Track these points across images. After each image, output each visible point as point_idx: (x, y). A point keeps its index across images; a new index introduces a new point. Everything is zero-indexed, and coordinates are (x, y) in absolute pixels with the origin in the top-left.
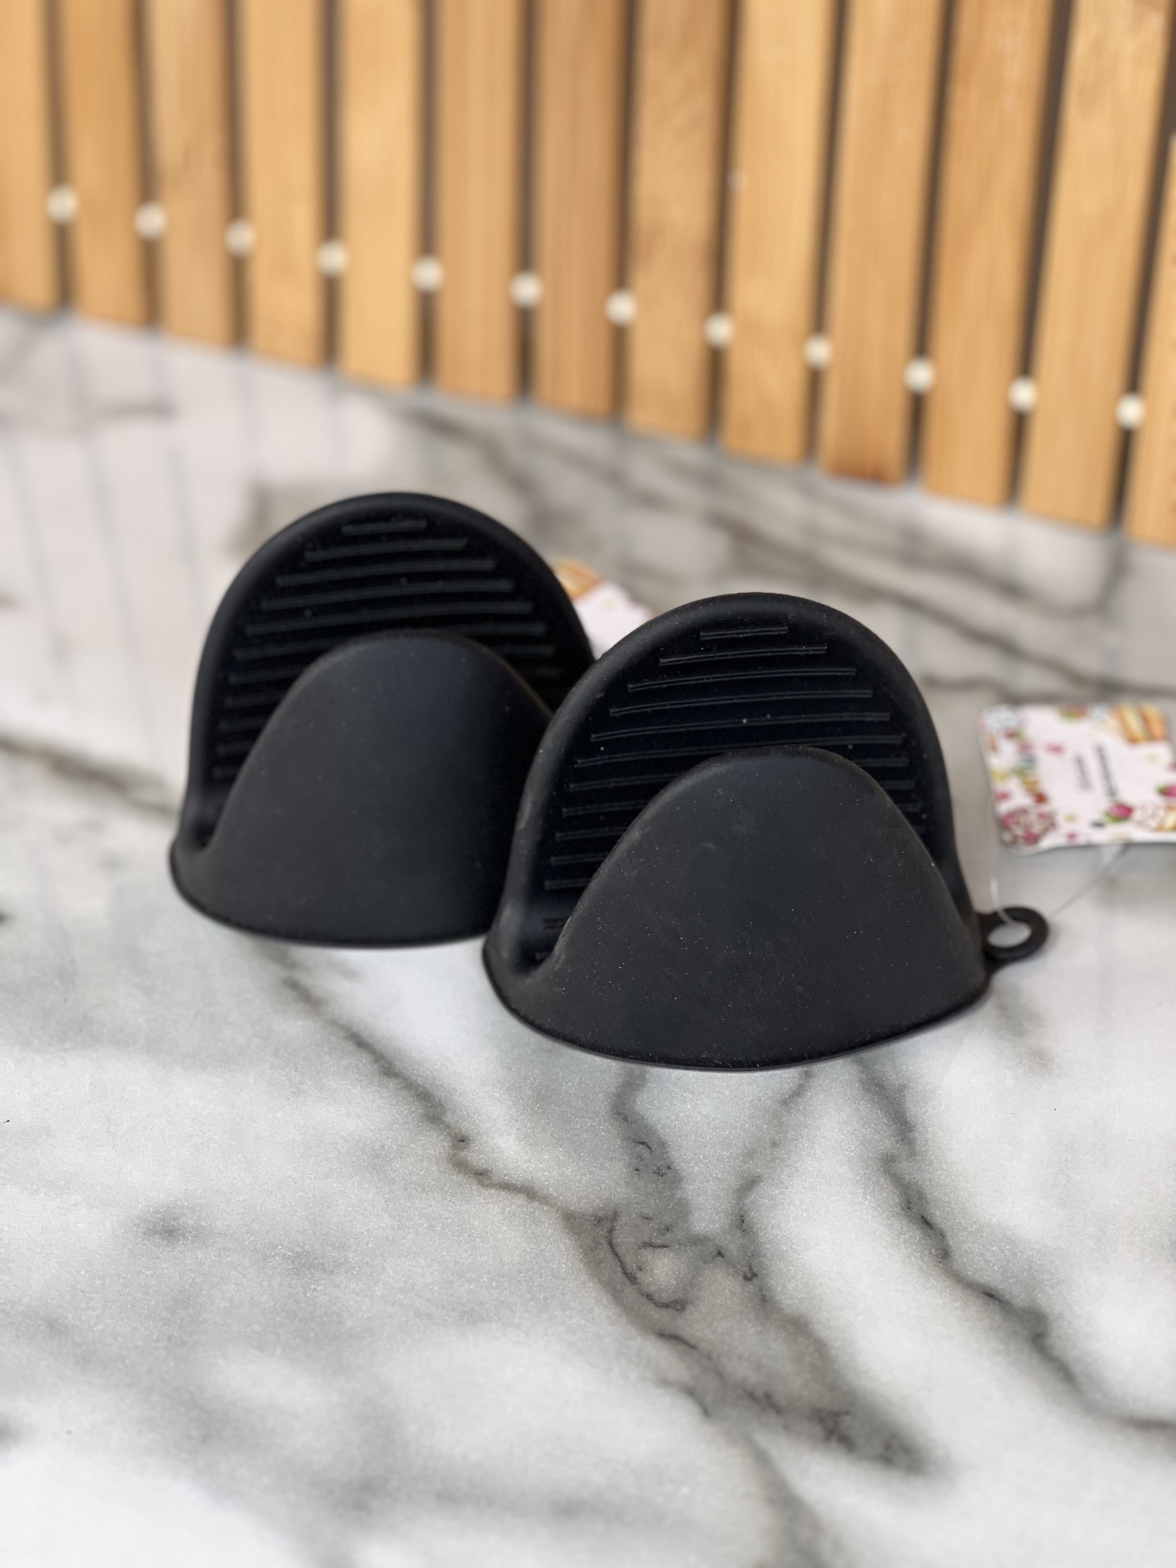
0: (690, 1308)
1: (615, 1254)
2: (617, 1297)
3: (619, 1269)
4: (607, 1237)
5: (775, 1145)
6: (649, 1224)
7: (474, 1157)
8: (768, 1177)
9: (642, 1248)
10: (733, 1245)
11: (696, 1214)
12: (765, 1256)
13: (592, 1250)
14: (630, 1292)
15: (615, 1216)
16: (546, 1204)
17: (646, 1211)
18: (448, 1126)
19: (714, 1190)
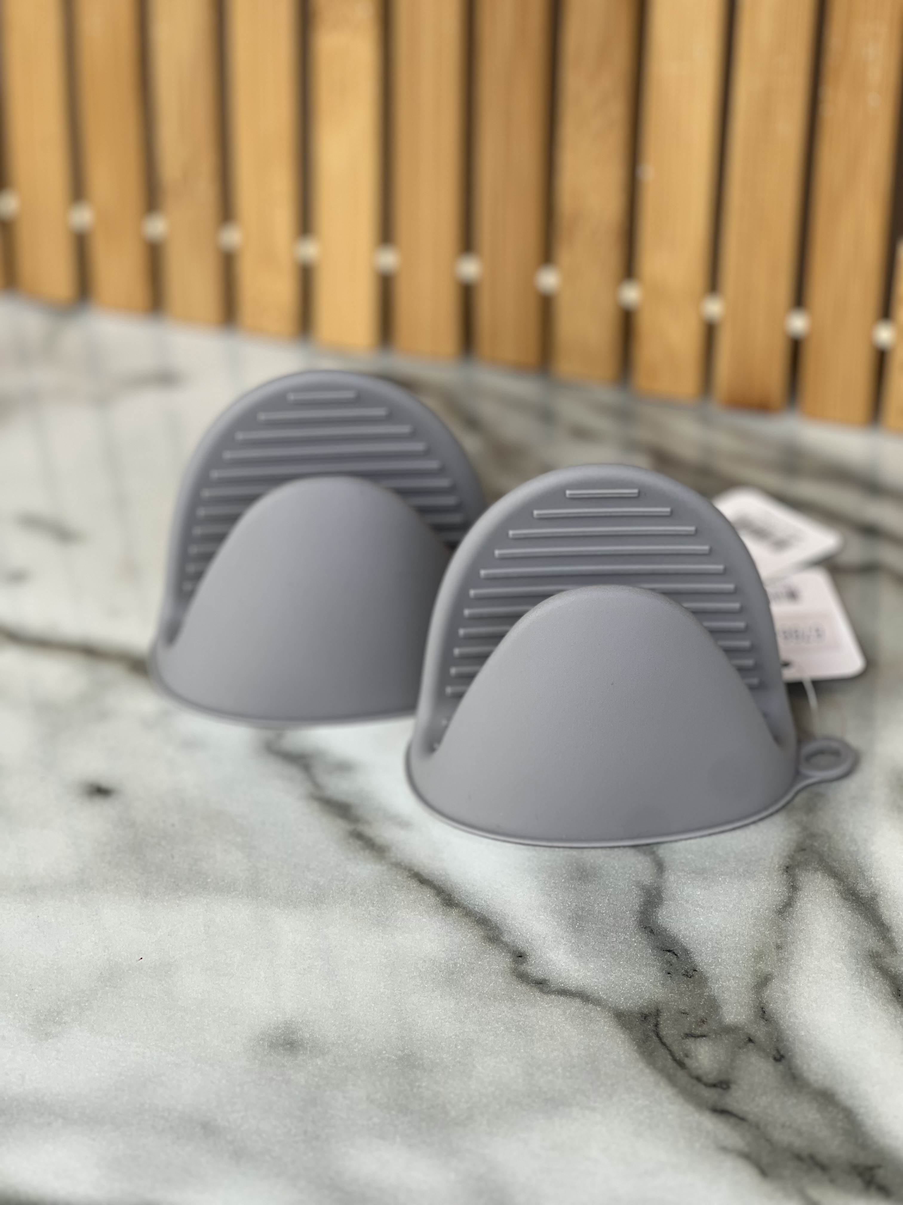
0: (734, 1087)
1: (664, 1044)
2: (671, 1080)
3: (669, 1057)
4: (654, 1031)
5: (779, 947)
6: (687, 1018)
7: (533, 969)
8: (778, 975)
9: (684, 1038)
10: (759, 1032)
11: (724, 1008)
12: (788, 1040)
13: (644, 1042)
14: (681, 1076)
15: (658, 1013)
16: (599, 1005)
17: (682, 1007)
18: (506, 945)
19: (735, 988)
